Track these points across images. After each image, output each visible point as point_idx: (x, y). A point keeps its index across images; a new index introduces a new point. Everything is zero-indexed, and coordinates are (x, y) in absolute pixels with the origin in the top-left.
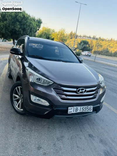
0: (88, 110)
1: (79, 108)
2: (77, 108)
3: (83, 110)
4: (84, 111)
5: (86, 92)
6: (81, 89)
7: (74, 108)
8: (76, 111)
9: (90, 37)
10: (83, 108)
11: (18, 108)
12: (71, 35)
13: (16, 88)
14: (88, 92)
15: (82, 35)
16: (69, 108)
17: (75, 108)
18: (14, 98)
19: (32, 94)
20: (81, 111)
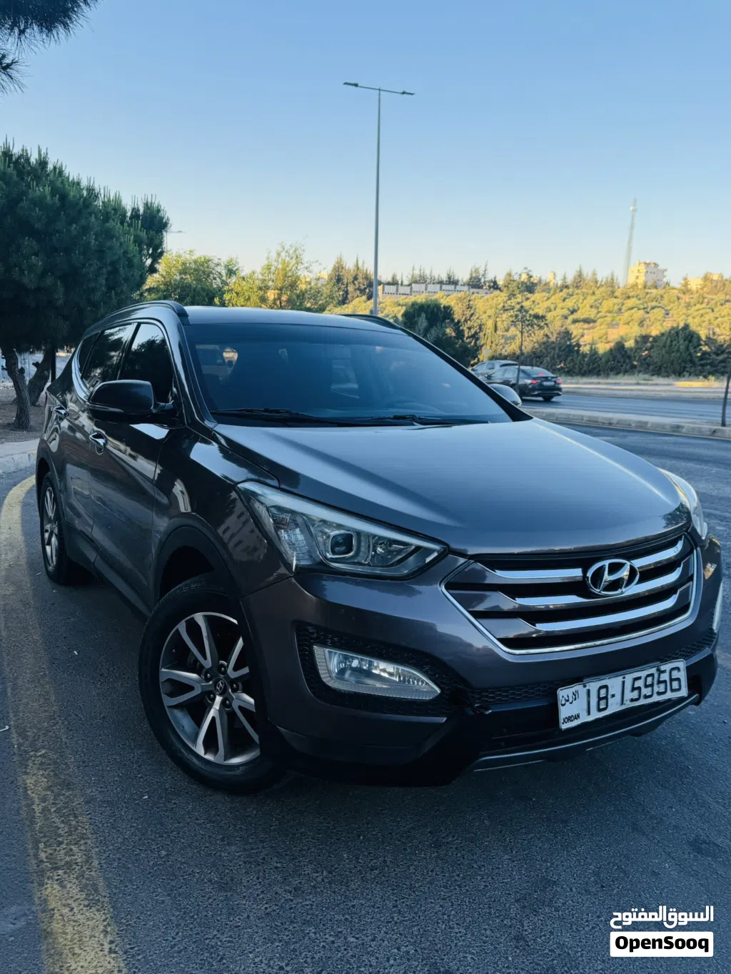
0: (662, 687)
1: (614, 683)
2: (606, 687)
3: (635, 695)
4: (642, 702)
5: (640, 582)
6: (606, 563)
7: (589, 691)
8: (600, 710)
9: (452, 282)
10: (637, 684)
11: (209, 757)
12: (339, 280)
13: (182, 627)
14: (648, 574)
15: (404, 276)
16: (563, 693)
17: (593, 686)
18: (172, 695)
19: (323, 644)
20: (628, 705)
